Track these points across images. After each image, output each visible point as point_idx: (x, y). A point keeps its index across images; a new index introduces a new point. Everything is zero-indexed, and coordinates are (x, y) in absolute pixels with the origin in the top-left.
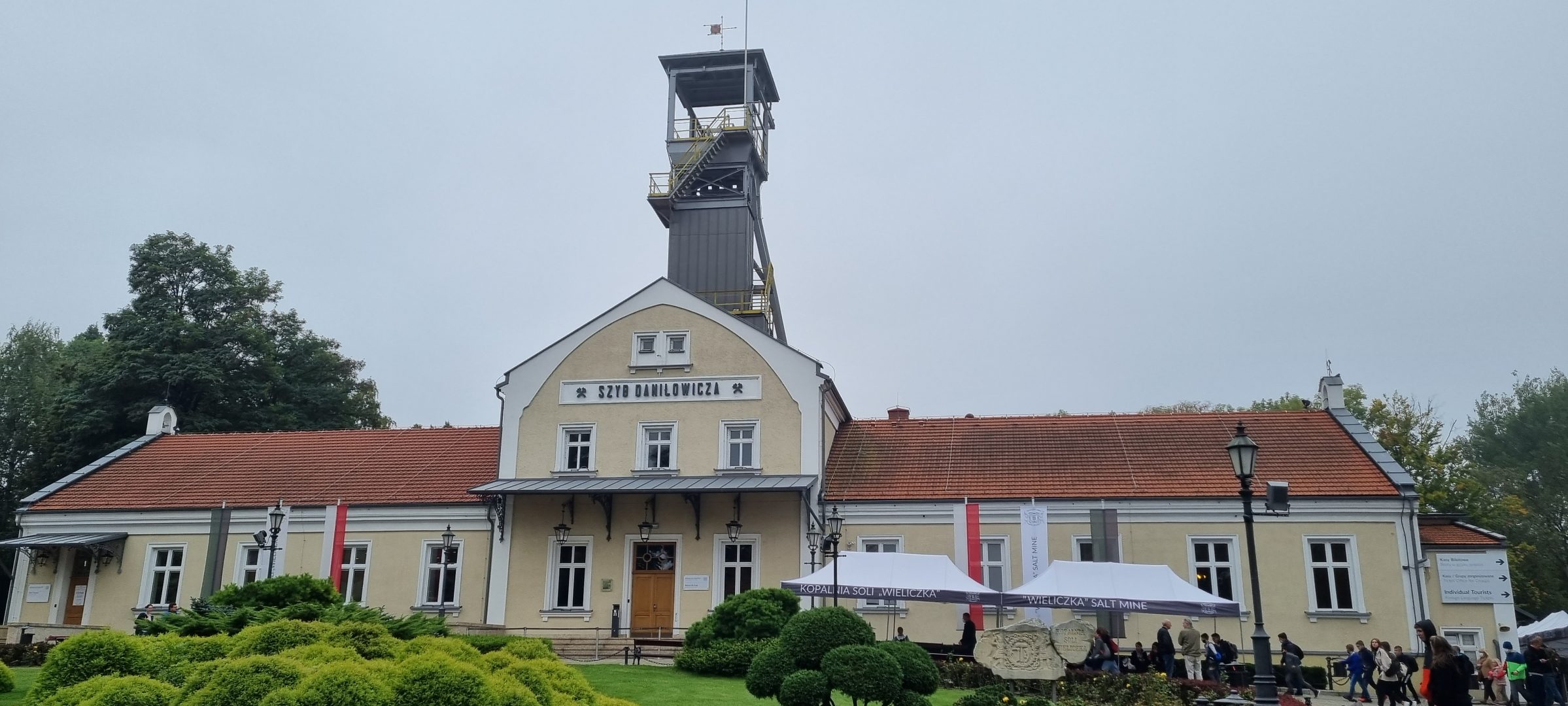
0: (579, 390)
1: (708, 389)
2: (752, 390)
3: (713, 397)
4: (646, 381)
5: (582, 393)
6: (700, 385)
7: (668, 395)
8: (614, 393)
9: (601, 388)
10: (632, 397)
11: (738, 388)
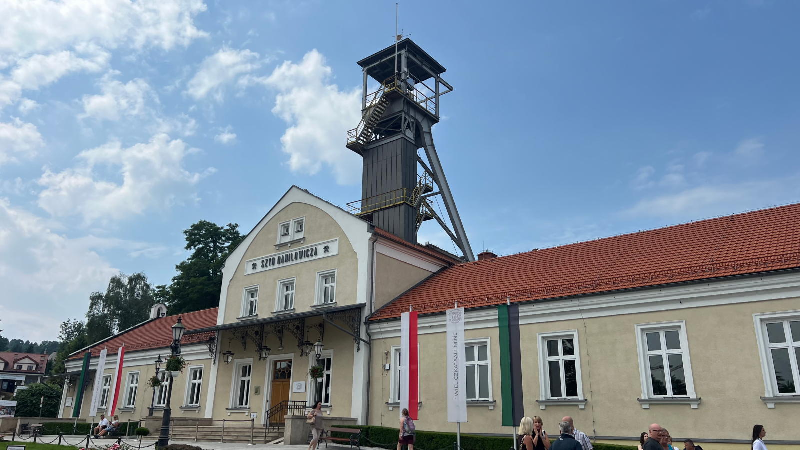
0: (254, 265)
1: (312, 253)
2: (334, 250)
3: (314, 258)
4: (283, 253)
5: (255, 266)
6: (308, 251)
7: (293, 260)
8: (268, 265)
9: (263, 262)
10: (277, 266)
11: (327, 249)
